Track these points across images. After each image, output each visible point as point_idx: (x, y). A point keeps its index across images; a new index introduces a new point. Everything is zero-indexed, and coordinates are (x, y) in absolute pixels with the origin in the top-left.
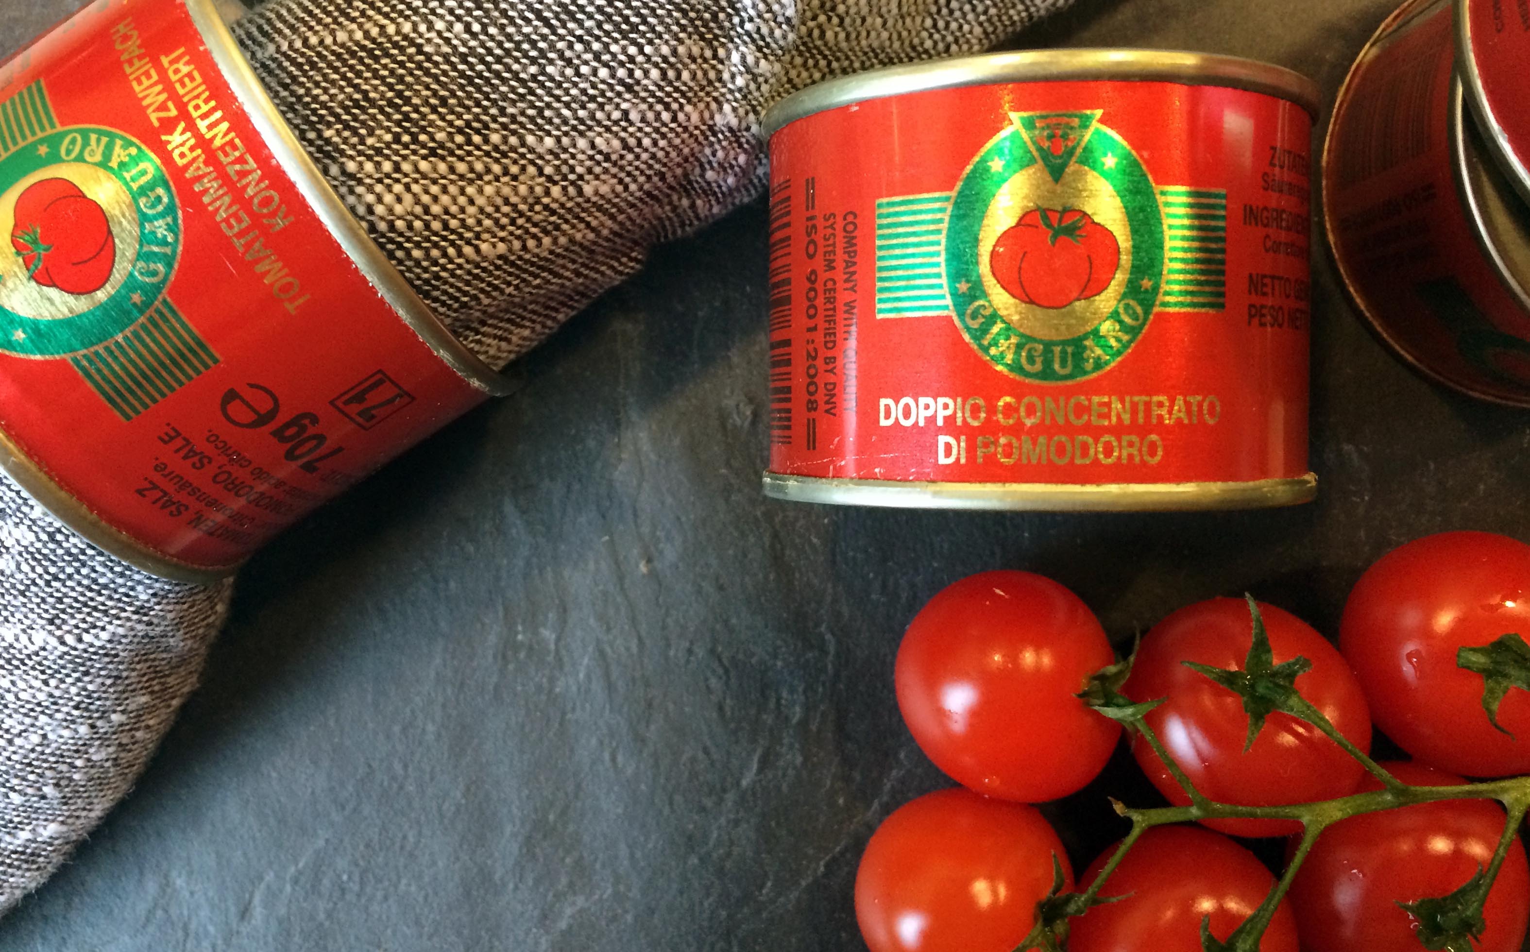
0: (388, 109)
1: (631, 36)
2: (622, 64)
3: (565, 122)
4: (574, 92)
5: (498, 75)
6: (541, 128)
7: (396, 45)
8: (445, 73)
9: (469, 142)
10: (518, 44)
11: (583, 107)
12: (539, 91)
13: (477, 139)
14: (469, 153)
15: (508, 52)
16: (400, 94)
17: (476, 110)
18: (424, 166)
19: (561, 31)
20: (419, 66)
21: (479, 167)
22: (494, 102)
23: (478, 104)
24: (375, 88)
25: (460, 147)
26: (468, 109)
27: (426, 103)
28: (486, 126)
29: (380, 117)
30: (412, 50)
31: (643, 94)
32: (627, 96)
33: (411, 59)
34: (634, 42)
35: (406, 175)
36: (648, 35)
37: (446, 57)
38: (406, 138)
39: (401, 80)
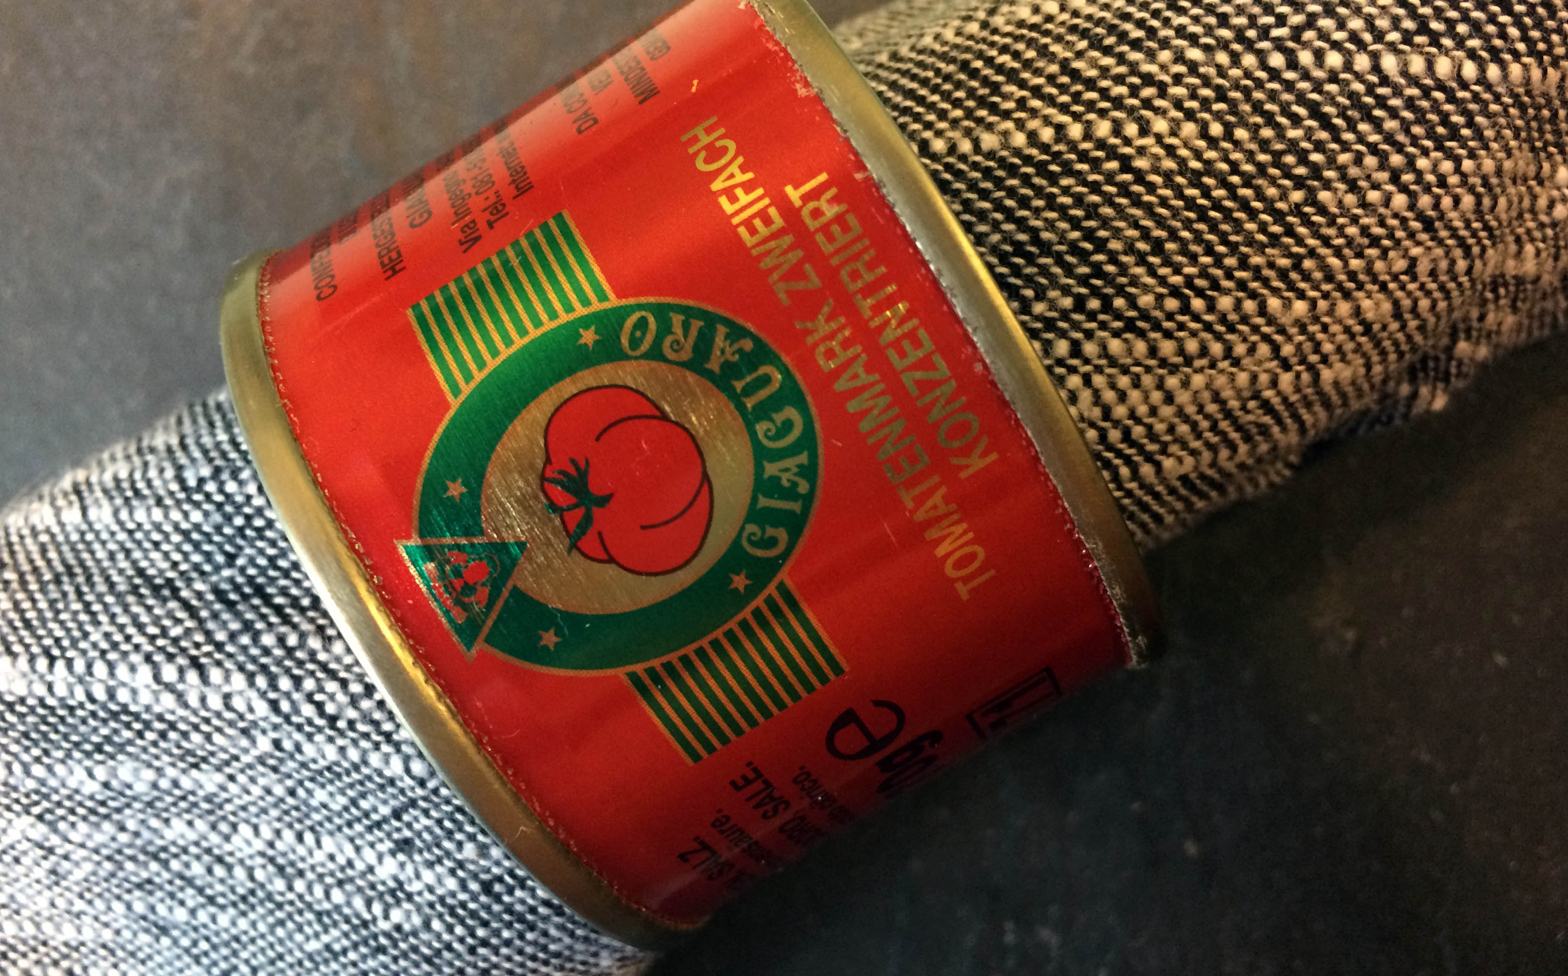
0: (1070, 259)
1: (1449, 144)
2: (1428, 189)
3: (1329, 277)
4: (1352, 230)
5: (1245, 205)
6: (1291, 287)
7: (1083, 157)
8: (1164, 202)
9: (1186, 308)
10: (1277, 156)
11: (1359, 255)
12: (1302, 230)
13: (1198, 304)
14: (1182, 327)
15: (1262, 168)
16: (1089, 235)
17: (1206, 260)
18: (1115, 346)
19: (1349, 136)
20: (1124, 190)
21: (1192, 346)
22: (1234, 248)
23: (1209, 251)
24: (1050, 225)
25: (1170, 317)
26: (1193, 258)
27: (1130, 249)
28: (1215, 285)
29: (1057, 270)
30: (1113, 165)
31: (1443, 233)
32: (1423, 237)
33: (1110, 178)
34: (1450, 155)
35: (1087, 361)
36: (1472, 144)
37: (1168, 176)
38: (1094, 304)
39: (1092, 212)
